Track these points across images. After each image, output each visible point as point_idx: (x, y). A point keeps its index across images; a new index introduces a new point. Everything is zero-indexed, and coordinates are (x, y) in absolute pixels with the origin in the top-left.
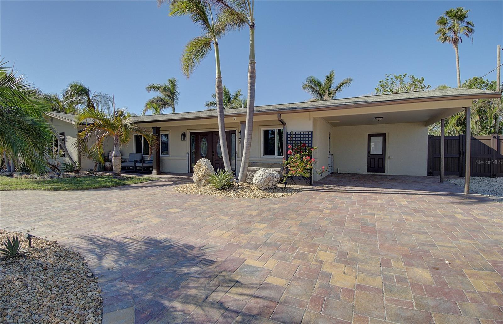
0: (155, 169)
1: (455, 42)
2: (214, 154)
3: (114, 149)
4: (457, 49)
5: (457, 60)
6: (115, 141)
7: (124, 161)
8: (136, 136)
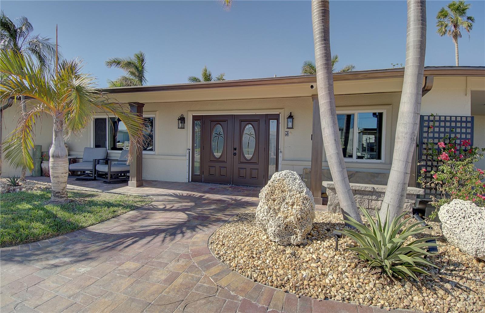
0: (134, 177)
1: (456, 36)
2: (237, 152)
3: (54, 142)
4: (457, 44)
5: (456, 55)
6: (55, 123)
7: (73, 161)
8: (97, 120)
